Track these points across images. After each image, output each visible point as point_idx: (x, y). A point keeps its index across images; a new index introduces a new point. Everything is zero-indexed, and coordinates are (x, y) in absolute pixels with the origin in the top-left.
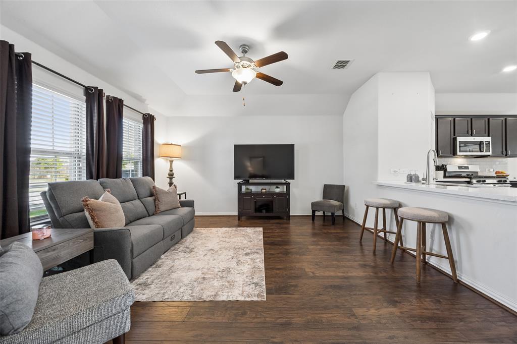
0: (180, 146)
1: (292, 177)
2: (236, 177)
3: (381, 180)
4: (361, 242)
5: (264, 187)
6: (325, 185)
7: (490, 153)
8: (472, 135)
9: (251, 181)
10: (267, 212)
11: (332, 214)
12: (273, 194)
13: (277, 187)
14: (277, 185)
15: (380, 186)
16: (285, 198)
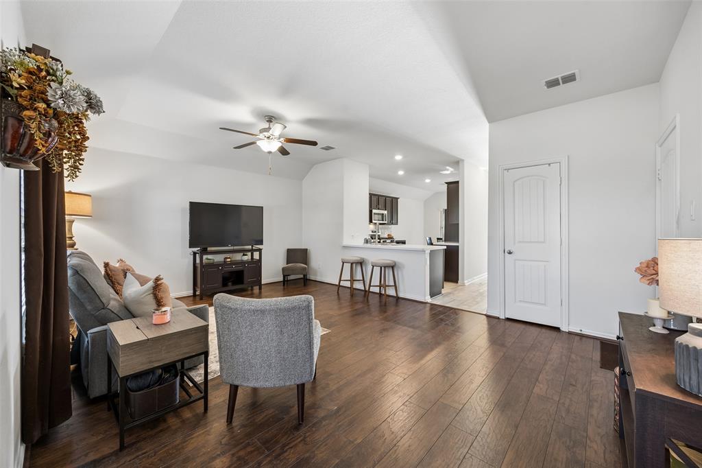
0: (90, 196)
1: (261, 242)
2: (191, 246)
3: (346, 242)
4: (338, 292)
5: (227, 255)
6: (288, 249)
7: (386, 222)
8: (379, 209)
9: (209, 249)
10: (234, 284)
11: (304, 276)
12: (243, 263)
13: (244, 255)
14: (244, 252)
15: (345, 247)
16: (257, 265)
